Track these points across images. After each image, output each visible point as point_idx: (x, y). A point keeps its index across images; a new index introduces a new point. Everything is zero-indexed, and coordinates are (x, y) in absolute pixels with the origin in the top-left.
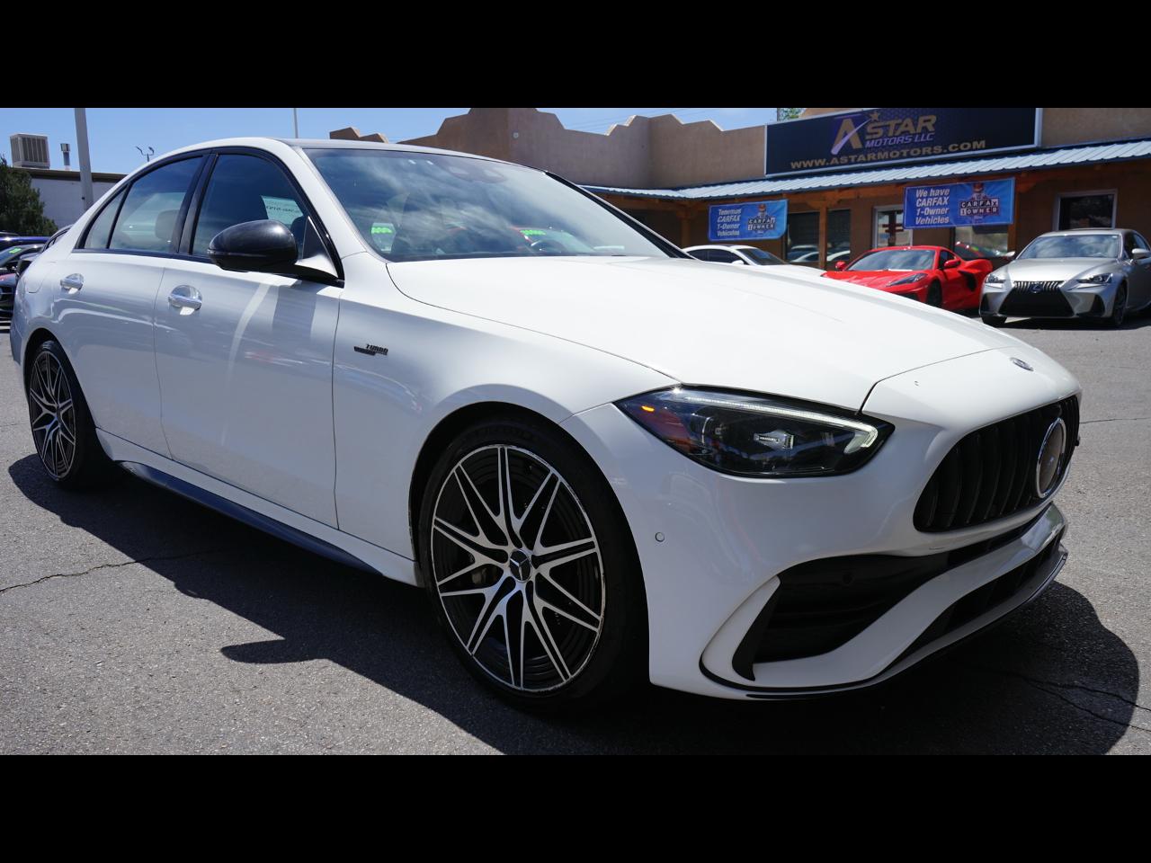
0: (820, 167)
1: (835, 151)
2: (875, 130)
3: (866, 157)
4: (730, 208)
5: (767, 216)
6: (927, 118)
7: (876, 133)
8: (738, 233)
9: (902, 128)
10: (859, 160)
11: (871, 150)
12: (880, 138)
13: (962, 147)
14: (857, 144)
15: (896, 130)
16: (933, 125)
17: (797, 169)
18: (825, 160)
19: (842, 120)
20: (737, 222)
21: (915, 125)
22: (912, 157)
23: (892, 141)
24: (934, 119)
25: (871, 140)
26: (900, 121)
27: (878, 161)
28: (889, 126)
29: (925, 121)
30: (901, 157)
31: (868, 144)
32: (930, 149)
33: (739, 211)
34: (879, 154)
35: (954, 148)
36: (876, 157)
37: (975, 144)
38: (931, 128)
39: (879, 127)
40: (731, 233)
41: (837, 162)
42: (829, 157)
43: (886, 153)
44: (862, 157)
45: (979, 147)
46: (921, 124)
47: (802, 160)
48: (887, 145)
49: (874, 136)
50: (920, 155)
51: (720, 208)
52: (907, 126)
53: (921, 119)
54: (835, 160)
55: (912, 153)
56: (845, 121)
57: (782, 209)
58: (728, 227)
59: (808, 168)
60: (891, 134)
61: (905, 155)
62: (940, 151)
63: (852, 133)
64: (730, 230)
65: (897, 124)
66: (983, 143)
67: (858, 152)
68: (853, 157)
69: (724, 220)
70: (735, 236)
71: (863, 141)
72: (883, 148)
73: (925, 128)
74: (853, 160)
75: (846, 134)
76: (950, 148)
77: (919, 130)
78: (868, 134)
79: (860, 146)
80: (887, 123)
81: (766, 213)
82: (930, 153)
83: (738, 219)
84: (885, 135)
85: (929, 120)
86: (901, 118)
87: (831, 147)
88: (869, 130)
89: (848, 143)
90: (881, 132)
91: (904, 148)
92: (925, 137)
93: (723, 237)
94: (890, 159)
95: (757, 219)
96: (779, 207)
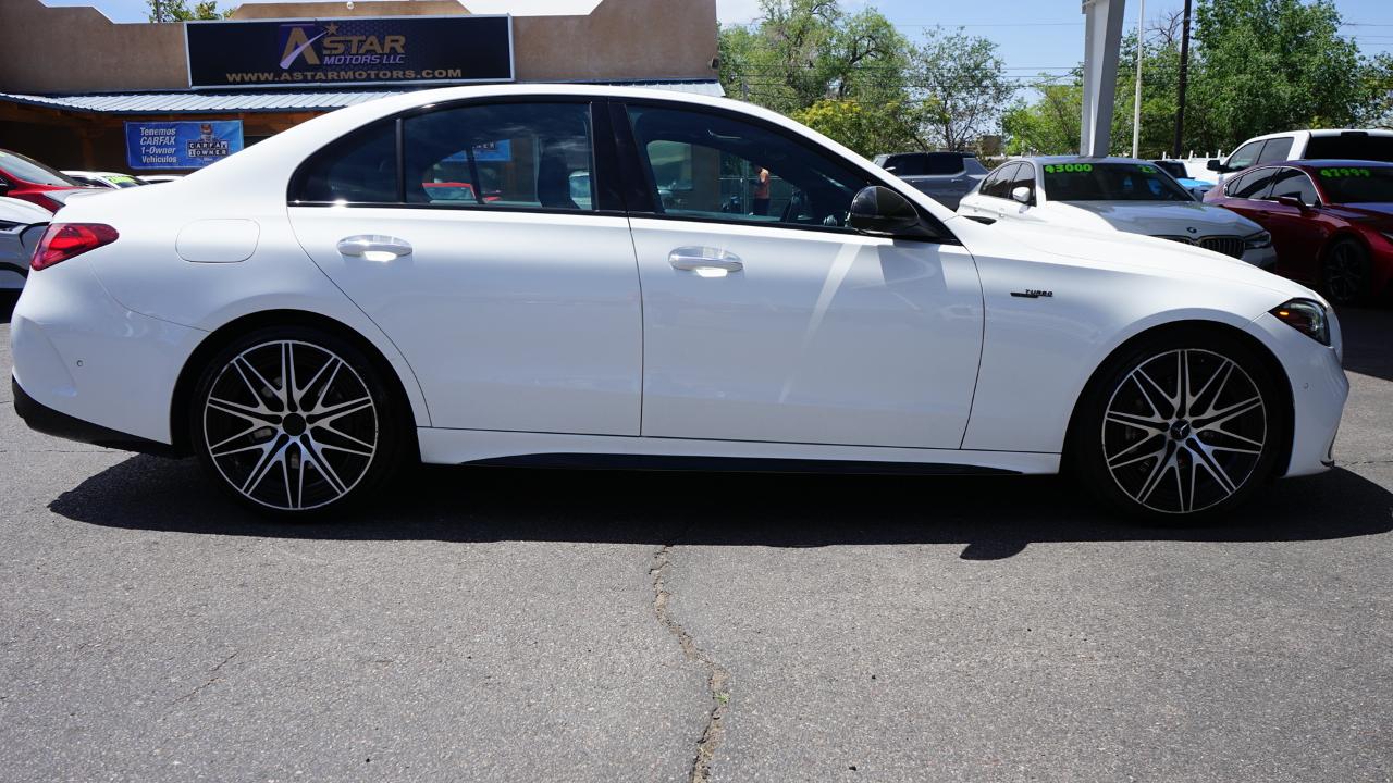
0: (267, 82)
1: (286, 64)
2: (335, 45)
3: (326, 75)
4: (157, 127)
5: (214, 140)
6: (396, 38)
7: (336, 49)
8: (174, 160)
9: (366, 47)
10: (317, 78)
11: (332, 67)
12: (343, 54)
13: (437, 73)
14: (312, 59)
15: (359, 47)
16: (403, 47)
17: (234, 83)
18: (272, 75)
19: (291, 28)
20: (171, 146)
21: (382, 46)
22: (382, 80)
23: (357, 59)
24: (402, 40)
25: (330, 56)
26: (363, 38)
27: (341, 81)
28: (351, 41)
29: (392, 41)
30: (369, 79)
31: (327, 60)
32: (401, 72)
33: (173, 131)
34: (342, 73)
35: (428, 74)
36: (338, 76)
37: (450, 71)
38: (400, 50)
39: (339, 42)
40: (164, 160)
41: (289, 78)
42: (279, 72)
43: (350, 73)
44: (320, 75)
45: (455, 75)
46: (388, 45)
47: (242, 72)
48: (350, 63)
49: (334, 52)
50: (391, 79)
51: (142, 126)
52: (372, 44)
53: (388, 38)
54: (285, 76)
55: (381, 75)
56: (294, 30)
57: (236, 130)
58: (159, 151)
59: (251, 82)
60: (354, 51)
61: (373, 76)
62: (413, 76)
63: (306, 45)
64: (159, 155)
65: (360, 41)
66: (459, 71)
67: (315, 68)
68: (309, 74)
69: (149, 142)
70: (171, 164)
71: (321, 57)
72: (346, 67)
73: (392, 49)
74: (309, 78)
75: (297, 47)
76: (424, 74)
77: (387, 51)
78: (326, 48)
79: (318, 62)
80: (349, 38)
81: (213, 136)
82: (401, 77)
83: (172, 141)
84: (347, 51)
85: (397, 41)
86: (362, 34)
87: (279, 58)
88: (326, 43)
89: (301, 57)
90: (341, 48)
91: (372, 69)
92: (394, 59)
93: (152, 164)
94: (355, 80)
95: (201, 143)
96: (230, 129)
